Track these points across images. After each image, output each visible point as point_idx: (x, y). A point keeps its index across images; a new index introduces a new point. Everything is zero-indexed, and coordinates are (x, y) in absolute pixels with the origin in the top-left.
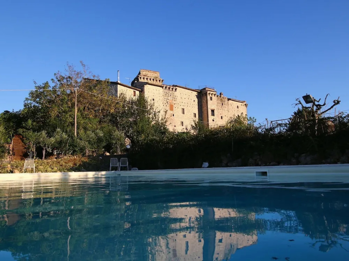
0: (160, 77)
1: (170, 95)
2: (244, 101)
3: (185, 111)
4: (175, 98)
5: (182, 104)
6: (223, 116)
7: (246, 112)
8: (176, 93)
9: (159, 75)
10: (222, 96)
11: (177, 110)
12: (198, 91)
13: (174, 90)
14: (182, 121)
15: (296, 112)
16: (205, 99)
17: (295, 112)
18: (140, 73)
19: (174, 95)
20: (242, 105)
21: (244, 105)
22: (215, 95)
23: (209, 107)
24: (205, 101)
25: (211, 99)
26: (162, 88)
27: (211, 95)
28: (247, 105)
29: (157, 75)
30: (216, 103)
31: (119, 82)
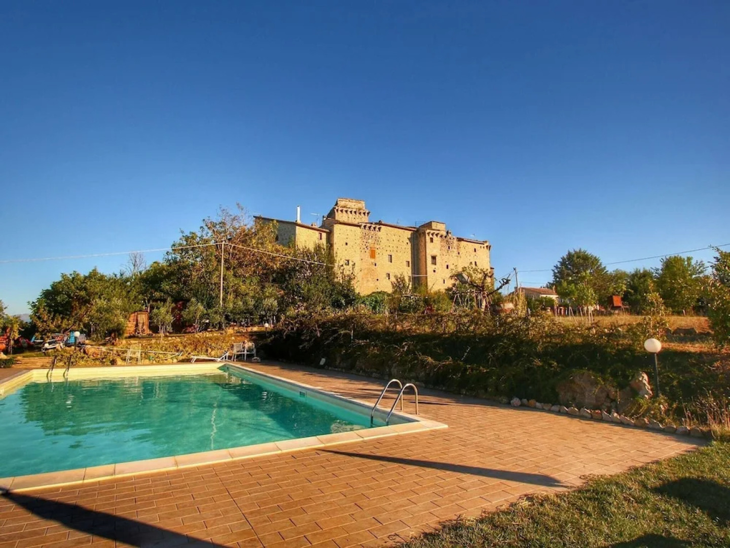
0: (365, 208)
1: (371, 237)
2: (486, 242)
3: (392, 258)
4: (377, 241)
5: (388, 249)
6: (449, 264)
7: (488, 257)
8: (379, 233)
9: (364, 205)
10: (450, 235)
11: (381, 258)
12: (414, 229)
13: (377, 229)
14: (388, 273)
15: (565, 257)
16: (423, 241)
17: (563, 257)
18: (337, 204)
19: (377, 236)
20: (482, 247)
21: (486, 248)
22: (437, 235)
23: (428, 251)
24: (423, 244)
25: (432, 240)
26: (359, 228)
27: (431, 236)
28: (490, 246)
29: (362, 205)
30: (439, 247)
31: (299, 222)
